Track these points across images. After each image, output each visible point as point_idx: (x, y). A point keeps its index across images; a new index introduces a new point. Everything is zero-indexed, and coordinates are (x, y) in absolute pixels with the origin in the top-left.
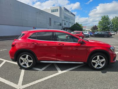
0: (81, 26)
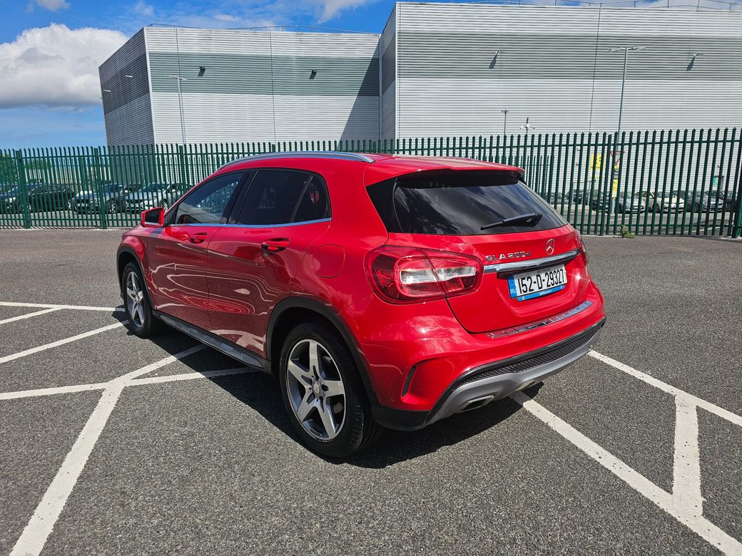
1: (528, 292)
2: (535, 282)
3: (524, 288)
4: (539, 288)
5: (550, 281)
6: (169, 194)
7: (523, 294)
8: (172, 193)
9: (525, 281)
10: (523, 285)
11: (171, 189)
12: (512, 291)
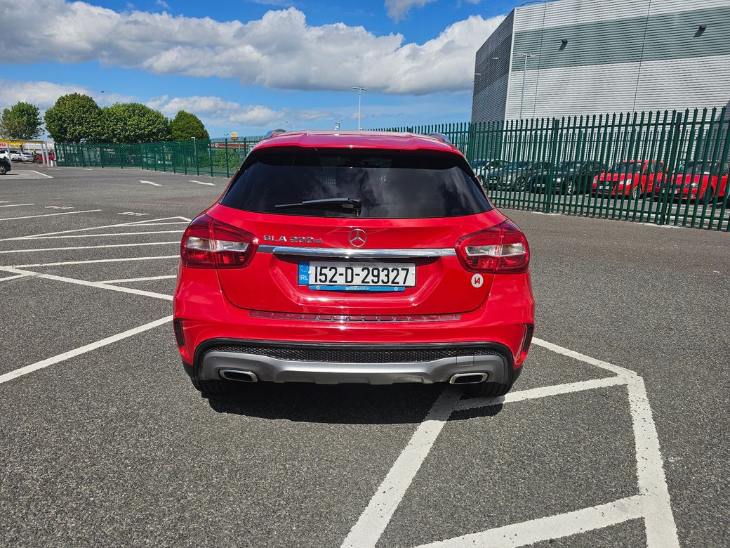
1: (327, 283)
2: (341, 275)
3: (323, 278)
4: (347, 282)
5: (370, 278)
6: (487, 171)
7: (319, 282)
8: (489, 170)
9: (324, 271)
10: (321, 274)
11: (490, 166)
12: (302, 277)
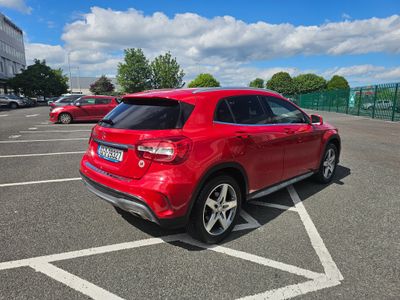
0: (61, 77)
